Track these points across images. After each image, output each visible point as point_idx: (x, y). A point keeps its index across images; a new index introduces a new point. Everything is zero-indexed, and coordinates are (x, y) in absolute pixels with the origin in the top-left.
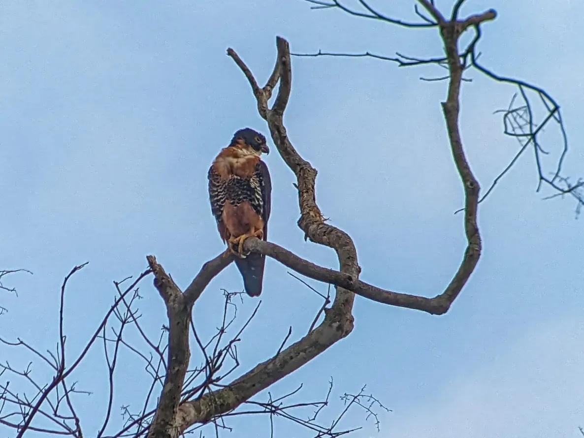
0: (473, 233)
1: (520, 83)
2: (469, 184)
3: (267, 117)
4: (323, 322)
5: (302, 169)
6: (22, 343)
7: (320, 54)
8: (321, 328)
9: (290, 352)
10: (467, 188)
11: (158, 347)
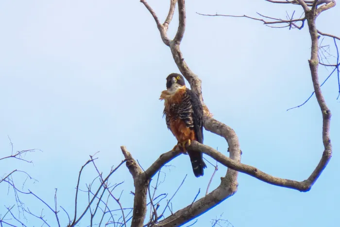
0: (327, 143)
1: (334, 37)
2: (325, 112)
3: (171, 45)
4: (220, 186)
5: (193, 80)
6: (31, 193)
7: (216, 15)
8: (218, 190)
9: (199, 204)
10: (324, 114)
11: (119, 199)
